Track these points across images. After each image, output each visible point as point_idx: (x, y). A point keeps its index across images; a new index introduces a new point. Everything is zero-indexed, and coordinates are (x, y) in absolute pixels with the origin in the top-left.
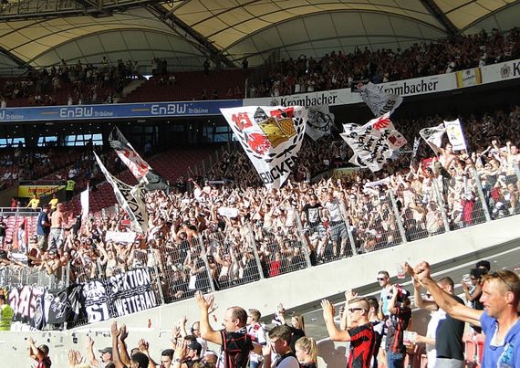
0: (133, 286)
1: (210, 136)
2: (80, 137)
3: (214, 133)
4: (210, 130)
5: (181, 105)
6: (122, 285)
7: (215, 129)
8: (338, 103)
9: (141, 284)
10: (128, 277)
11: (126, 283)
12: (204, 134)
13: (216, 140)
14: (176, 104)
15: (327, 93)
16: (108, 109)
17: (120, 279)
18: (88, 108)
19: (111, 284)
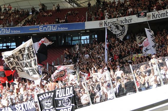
0: (26, 109)
1: (70, 42)
2: (5, 45)
3: (72, 40)
4: (70, 39)
5: (54, 26)
6: (21, 109)
7: (72, 38)
8: (133, 22)
9: (31, 108)
10: (24, 105)
11: (23, 108)
12: (67, 41)
13: (73, 44)
14: (51, 26)
15: (127, 18)
16: (18, 29)
17: (20, 106)
18: (8, 29)
19: (15, 109)
